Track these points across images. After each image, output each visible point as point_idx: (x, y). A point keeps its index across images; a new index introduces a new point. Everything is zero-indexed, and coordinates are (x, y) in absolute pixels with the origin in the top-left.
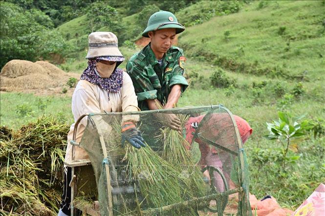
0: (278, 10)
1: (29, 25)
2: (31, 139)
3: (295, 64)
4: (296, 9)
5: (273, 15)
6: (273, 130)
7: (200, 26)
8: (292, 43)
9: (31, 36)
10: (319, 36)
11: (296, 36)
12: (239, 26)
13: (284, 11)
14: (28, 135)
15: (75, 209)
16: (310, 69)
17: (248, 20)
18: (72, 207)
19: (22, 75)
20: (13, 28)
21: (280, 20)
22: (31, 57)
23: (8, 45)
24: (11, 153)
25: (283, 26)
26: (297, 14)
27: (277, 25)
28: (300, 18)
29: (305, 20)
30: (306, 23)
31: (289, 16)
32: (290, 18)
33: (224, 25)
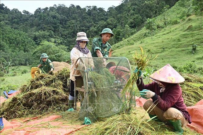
0: (147, 44)
1: (59, 50)
2: (61, 74)
3: (154, 62)
4: (154, 43)
5: (146, 45)
6: (144, 75)
7: (119, 49)
8: (152, 55)
9: (59, 54)
10: (162, 53)
11: (154, 52)
12: (134, 49)
13: (150, 44)
14: (60, 73)
15: (76, 91)
16: (159, 63)
17: (137, 47)
18: (75, 90)
19: (56, 67)
20: (54, 52)
21: (148, 47)
22: (60, 61)
23: (52, 57)
24: (54, 79)
25: (149, 49)
26: (154, 45)
27: (147, 49)
28: (155, 46)
29: (157, 47)
30: (157, 48)
31: (151, 46)
32: (152, 46)
33: (128, 49)
